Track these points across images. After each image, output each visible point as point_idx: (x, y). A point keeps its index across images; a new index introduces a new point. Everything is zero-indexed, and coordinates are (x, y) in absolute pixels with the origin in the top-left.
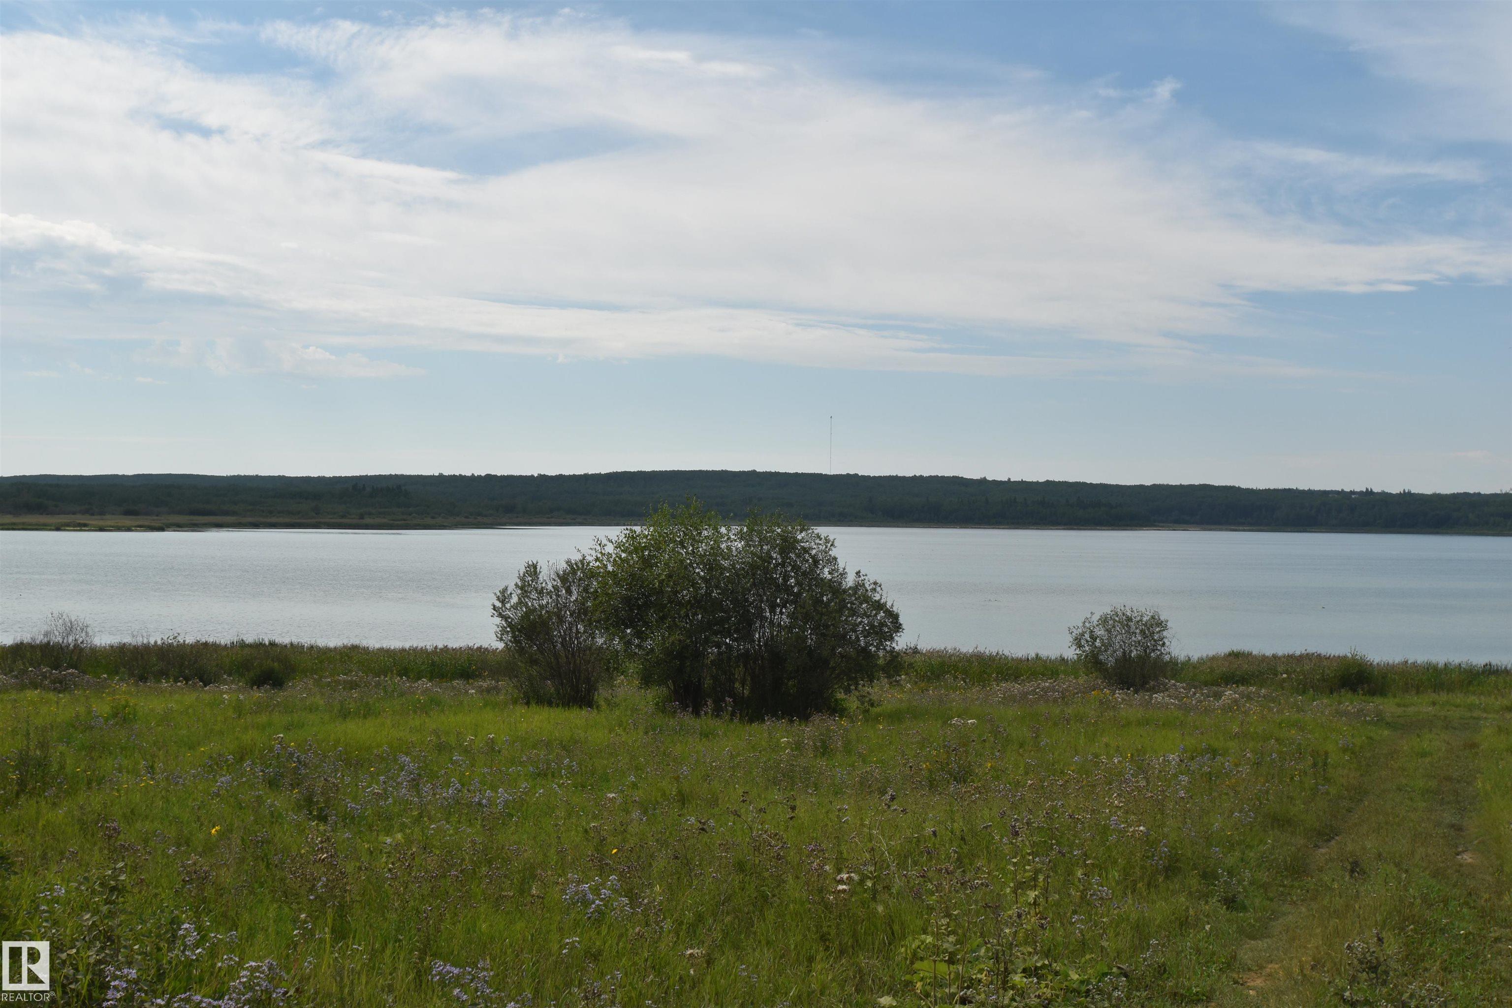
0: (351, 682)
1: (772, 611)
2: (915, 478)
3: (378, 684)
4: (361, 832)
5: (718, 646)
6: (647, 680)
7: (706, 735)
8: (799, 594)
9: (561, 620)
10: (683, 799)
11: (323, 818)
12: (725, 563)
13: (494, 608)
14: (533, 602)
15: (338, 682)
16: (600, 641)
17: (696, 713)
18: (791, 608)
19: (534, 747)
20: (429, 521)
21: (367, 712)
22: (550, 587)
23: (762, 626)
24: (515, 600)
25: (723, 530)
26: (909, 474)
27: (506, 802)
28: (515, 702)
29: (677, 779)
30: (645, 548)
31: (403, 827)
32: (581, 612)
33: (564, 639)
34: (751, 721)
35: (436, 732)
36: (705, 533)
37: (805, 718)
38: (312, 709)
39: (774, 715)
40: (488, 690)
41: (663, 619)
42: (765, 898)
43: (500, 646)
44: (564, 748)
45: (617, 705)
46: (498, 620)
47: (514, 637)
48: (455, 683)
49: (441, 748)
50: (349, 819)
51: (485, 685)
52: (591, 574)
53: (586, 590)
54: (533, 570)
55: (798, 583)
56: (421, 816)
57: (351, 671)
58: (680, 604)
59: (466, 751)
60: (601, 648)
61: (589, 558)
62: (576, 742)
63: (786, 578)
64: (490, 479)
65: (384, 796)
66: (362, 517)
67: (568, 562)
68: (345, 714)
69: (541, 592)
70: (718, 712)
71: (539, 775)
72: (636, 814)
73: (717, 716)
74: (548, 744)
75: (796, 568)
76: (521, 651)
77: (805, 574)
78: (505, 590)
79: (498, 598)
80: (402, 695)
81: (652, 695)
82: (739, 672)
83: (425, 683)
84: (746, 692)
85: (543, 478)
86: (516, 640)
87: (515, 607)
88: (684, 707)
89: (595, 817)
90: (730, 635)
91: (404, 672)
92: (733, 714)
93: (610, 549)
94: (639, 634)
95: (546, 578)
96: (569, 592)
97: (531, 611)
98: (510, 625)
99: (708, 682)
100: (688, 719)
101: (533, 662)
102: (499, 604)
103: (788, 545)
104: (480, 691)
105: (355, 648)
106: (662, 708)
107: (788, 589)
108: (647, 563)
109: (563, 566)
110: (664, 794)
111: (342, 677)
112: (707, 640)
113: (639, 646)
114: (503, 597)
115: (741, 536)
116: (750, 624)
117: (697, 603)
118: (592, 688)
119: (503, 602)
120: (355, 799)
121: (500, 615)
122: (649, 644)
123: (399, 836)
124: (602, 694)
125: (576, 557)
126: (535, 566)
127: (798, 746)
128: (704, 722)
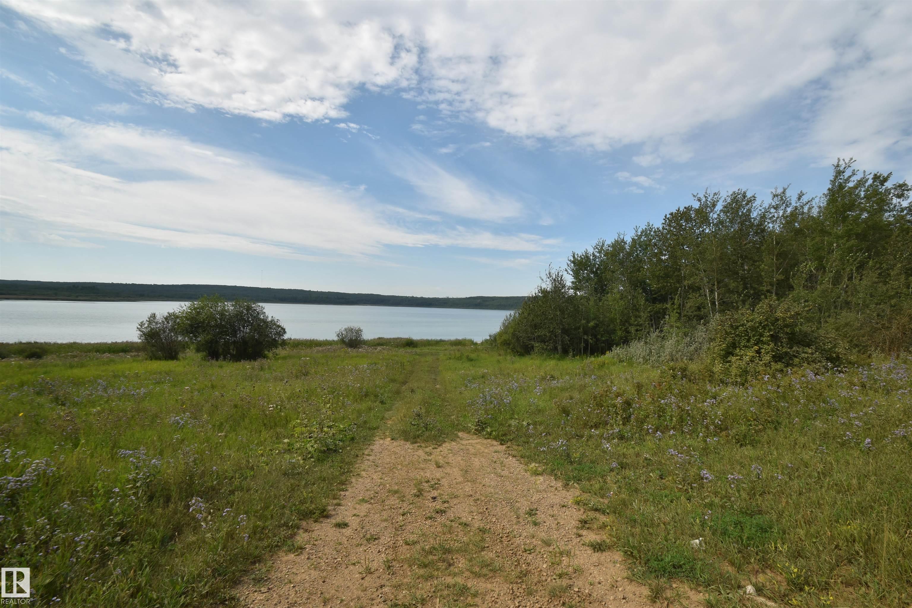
0: (73, 355)
1: (244, 328)
2: (289, 289)
3: (86, 356)
4: (81, 408)
5: (224, 339)
6: (198, 350)
7: (221, 367)
8: (253, 323)
9: (164, 332)
10: (213, 387)
11: (63, 404)
12: (227, 314)
13: (138, 328)
14: (153, 326)
15: (68, 356)
16: (180, 338)
17: (217, 360)
18: (250, 327)
19: (154, 374)
20: (109, 299)
21: (82, 366)
22: (160, 321)
23: (240, 333)
24: (146, 325)
25: (226, 303)
26: (287, 288)
27: (144, 393)
28: (146, 359)
29: (211, 381)
30: (198, 308)
31: (100, 405)
32: (173, 329)
33: (166, 338)
34: (236, 361)
35: (113, 371)
36: (220, 304)
37: (255, 360)
38: (55, 366)
39: (244, 359)
40: (135, 356)
41: (204, 331)
42: (244, 414)
43: (140, 341)
44: (167, 374)
45: (186, 359)
46: (139, 332)
47: (145, 338)
48: (120, 354)
49: (115, 376)
50: (75, 404)
51: (133, 354)
52: (177, 317)
53: (175, 322)
54: (154, 316)
55: (252, 320)
56: (108, 400)
57: (73, 351)
58: (211, 327)
59: (126, 377)
60: (180, 341)
61: (177, 312)
62: (171, 371)
63: (248, 318)
64: (133, 285)
65: (91, 395)
66: (77, 297)
67: (168, 313)
68: (71, 367)
69: (157, 323)
70: (225, 359)
71: (156, 383)
72: (196, 393)
73: (225, 360)
74: (160, 373)
75: (251, 315)
76: (148, 342)
77: (255, 317)
78: (142, 323)
79: (139, 325)
80: (97, 359)
81: (200, 355)
82: (232, 347)
83: (107, 355)
84: (234, 353)
85: (155, 286)
86: (146, 339)
87: (146, 328)
88: (213, 358)
89: (180, 395)
90: (229, 336)
91: (98, 351)
92: (230, 360)
93: (185, 308)
94: (195, 336)
95: (159, 318)
96: (168, 322)
97: (152, 329)
98: (144, 334)
99: (221, 350)
100: (214, 362)
101: (153, 346)
102: (139, 327)
103: (249, 308)
104: (131, 356)
105: (75, 343)
106: (204, 359)
107: (249, 322)
108: (198, 313)
109: (166, 314)
110: (206, 386)
111: (70, 354)
112: (220, 338)
113: (195, 340)
114: (142, 324)
115: (233, 305)
116: (236, 332)
117: (217, 326)
118: (177, 354)
119: (141, 326)
120: (78, 397)
121: (140, 330)
122: (199, 339)
123: (99, 408)
124: (181, 355)
125: (171, 311)
126: (155, 314)
127: (253, 368)
128: (220, 362)
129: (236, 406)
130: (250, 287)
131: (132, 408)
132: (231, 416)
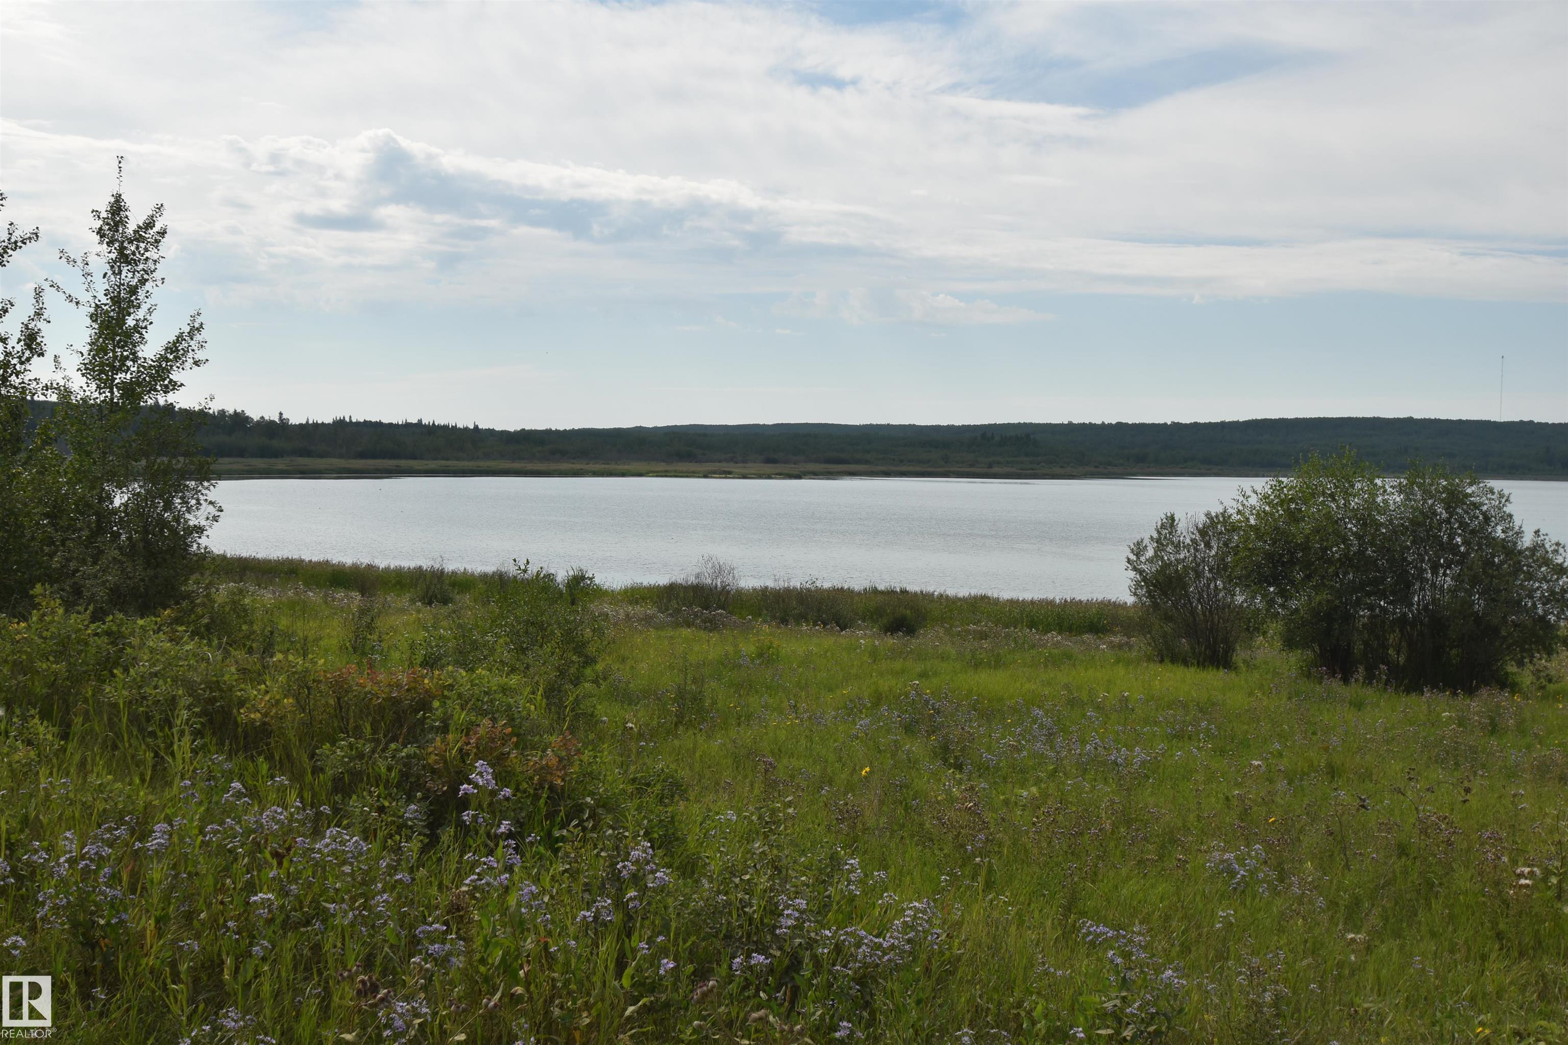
0: (981, 632)
1: (1435, 572)
3: (1008, 636)
4: (995, 783)
5: (1371, 608)
6: (1289, 643)
7: (1358, 705)
8: (1467, 553)
9: (1199, 575)
10: (1332, 772)
11: (959, 767)
12: (1382, 519)
13: (1129, 561)
14: (1169, 555)
15: (968, 632)
16: (1239, 599)
17: (1346, 680)
18: (1457, 570)
19: (1169, 707)
20: (1057, 470)
21: (997, 663)
22: (1188, 541)
23: (1422, 589)
24: (1150, 553)
25: (1378, 482)
27: (1143, 763)
28: (1149, 659)
29: (1326, 749)
30: (1292, 500)
31: (1037, 783)
32: (1220, 569)
33: (1201, 596)
34: (1408, 691)
35: (1066, 687)
36: (1358, 486)
37: (1471, 692)
38: (944, 658)
39: (1434, 686)
40: (1120, 646)
41: (1308, 577)
42: (1430, 883)
43: (1130, 600)
44: (1201, 710)
45: (1256, 667)
46: (1132, 574)
47: (1149, 592)
48: (1086, 637)
49: (1073, 703)
50: (983, 770)
51: (1117, 639)
52: (1233, 528)
53: (1226, 544)
54: (1170, 522)
55: (1465, 542)
56: (1055, 771)
57: (979, 621)
58: (1330, 561)
59: (1099, 708)
60: (1241, 606)
61: (1230, 511)
62: (1213, 704)
63: (1451, 537)
64: (1121, 427)
65: (1017, 749)
66: (990, 466)
67: (1208, 515)
68: (977, 665)
69: (1177, 546)
70: (1370, 679)
71: (1175, 736)
72: (1281, 785)
73: (1371, 683)
74: (1185, 706)
75: (1463, 525)
76: (1155, 605)
77: (1473, 532)
78: (1138, 544)
79: (1132, 551)
80: (1033, 646)
81: (1294, 659)
82: (1393, 638)
83: (1054, 637)
84: (1402, 660)
85: (1177, 426)
86: (1150, 595)
87: (1150, 561)
88: (1333, 674)
89: (1238, 785)
90: (1385, 598)
91: (1034, 624)
92: (1387, 683)
93: (1253, 500)
94: (1282, 593)
95: (1185, 530)
96: (1208, 546)
97: (1166, 566)
98: (1144, 579)
99: (1358, 647)
100: (1336, 685)
101: (1168, 618)
102: (1133, 558)
103: (1454, 499)
104: (1112, 646)
105: (984, 598)
106: (1306, 674)
107: (1454, 548)
108: (1294, 517)
109: (1202, 519)
110: (1311, 765)
111: (972, 627)
112: (1358, 602)
113: (1283, 606)
114: (1138, 550)
115: (1401, 489)
116: (1408, 585)
117: (1347, 561)
118: (1229, 650)
119: (1138, 555)
120: (989, 749)
121: (1135, 569)
122: (1293, 604)
123: (1034, 790)
124: (1240, 655)
125: (1216, 509)
126: (1172, 518)
127: (1461, 721)
128: (1354, 690)
129: (1402, 850)
130: (1460, 422)
131: (1112, 802)
132: (1388, 883)
